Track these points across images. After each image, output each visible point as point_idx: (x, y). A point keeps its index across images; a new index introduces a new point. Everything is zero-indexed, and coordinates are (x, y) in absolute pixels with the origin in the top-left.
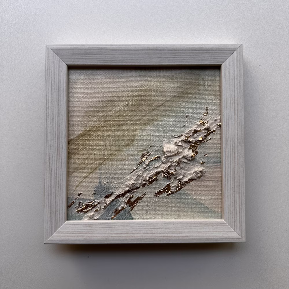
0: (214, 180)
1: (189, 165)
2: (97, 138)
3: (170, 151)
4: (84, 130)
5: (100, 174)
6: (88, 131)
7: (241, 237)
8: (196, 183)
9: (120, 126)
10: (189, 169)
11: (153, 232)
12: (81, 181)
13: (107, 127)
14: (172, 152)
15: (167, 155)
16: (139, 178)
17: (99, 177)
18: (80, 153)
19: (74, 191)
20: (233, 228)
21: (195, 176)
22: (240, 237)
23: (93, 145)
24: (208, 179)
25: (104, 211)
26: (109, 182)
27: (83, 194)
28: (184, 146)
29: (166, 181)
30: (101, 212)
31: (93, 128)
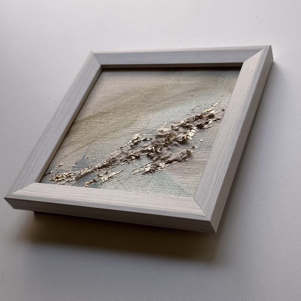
0: (201, 164)
1: (180, 148)
2: (99, 121)
3: (163, 131)
4: (92, 114)
5: (88, 149)
6: (95, 116)
7: (206, 215)
8: (179, 165)
9: (125, 112)
10: (177, 152)
11: (111, 199)
12: (68, 154)
13: (113, 112)
14: (164, 132)
15: (158, 134)
16: (122, 155)
17: (85, 153)
18: (79, 132)
19: (58, 162)
20: (200, 206)
21: (181, 157)
22: (204, 215)
23: (93, 126)
24: (194, 162)
25: (75, 182)
26: (92, 157)
27: (64, 165)
28: (180, 131)
29: (149, 160)
30: (73, 183)
31: (100, 113)
